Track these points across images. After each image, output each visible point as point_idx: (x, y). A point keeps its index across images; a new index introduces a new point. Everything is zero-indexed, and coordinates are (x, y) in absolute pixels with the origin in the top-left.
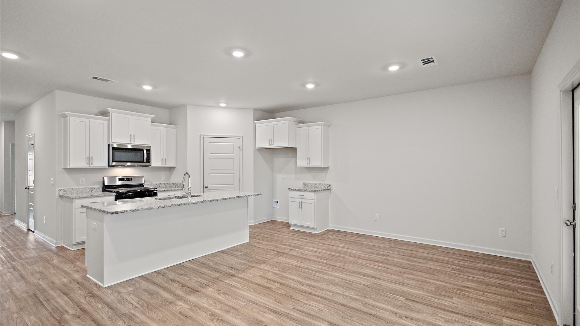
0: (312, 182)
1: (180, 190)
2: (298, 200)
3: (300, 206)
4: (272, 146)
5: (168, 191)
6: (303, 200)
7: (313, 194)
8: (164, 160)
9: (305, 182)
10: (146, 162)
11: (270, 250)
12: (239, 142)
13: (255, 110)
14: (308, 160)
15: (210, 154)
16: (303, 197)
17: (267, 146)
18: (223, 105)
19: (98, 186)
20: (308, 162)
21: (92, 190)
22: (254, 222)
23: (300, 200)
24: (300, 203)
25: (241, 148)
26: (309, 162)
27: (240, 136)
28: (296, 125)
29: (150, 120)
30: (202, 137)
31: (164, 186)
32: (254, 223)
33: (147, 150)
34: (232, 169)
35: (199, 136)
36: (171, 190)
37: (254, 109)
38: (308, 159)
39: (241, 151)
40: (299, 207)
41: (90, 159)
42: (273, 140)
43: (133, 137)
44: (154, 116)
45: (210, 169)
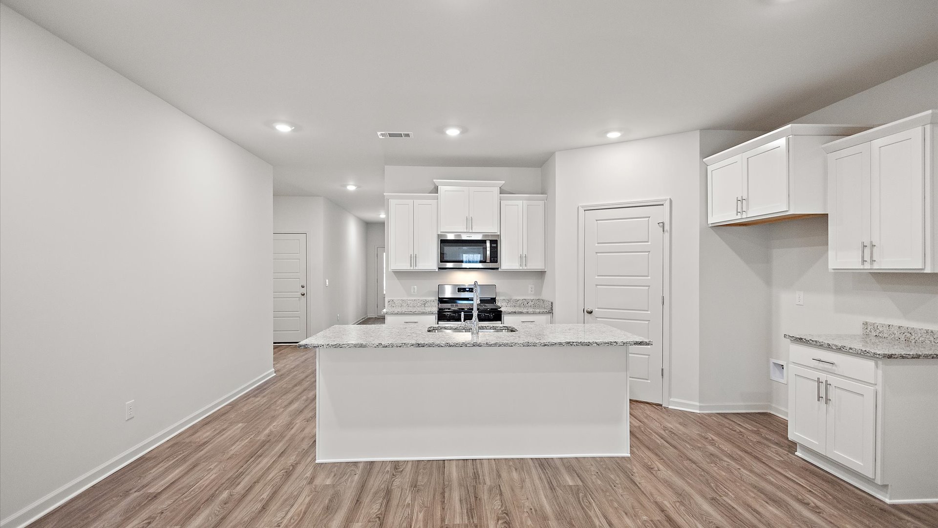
0: (896, 322)
1: (543, 313)
2: (816, 375)
3: (823, 394)
4: (744, 216)
5: (521, 313)
6: (831, 379)
7: (871, 364)
8: (523, 259)
9: (870, 320)
10: (491, 262)
11: (656, 502)
12: (662, 214)
13: (705, 130)
14: (867, 251)
15: (598, 243)
16: (834, 368)
17: (732, 216)
18: (614, 135)
19: (433, 298)
20: (867, 257)
21: (425, 303)
22: (700, 406)
23: (823, 377)
24: (823, 387)
25: (667, 227)
26: (872, 257)
27: (665, 200)
28: (823, 146)
29: (496, 190)
30: (581, 210)
31: (531, 303)
32: (700, 410)
33: (492, 242)
34: (647, 276)
35: (577, 209)
36: (527, 313)
37: (701, 130)
38: (868, 247)
39: (667, 235)
40: (819, 398)
41: (414, 259)
42: (747, 200)
43: (469, 221)
44: (504, 182)
45: (598, 276)
